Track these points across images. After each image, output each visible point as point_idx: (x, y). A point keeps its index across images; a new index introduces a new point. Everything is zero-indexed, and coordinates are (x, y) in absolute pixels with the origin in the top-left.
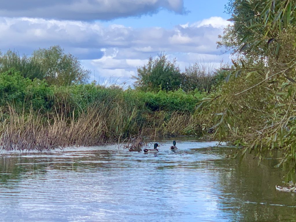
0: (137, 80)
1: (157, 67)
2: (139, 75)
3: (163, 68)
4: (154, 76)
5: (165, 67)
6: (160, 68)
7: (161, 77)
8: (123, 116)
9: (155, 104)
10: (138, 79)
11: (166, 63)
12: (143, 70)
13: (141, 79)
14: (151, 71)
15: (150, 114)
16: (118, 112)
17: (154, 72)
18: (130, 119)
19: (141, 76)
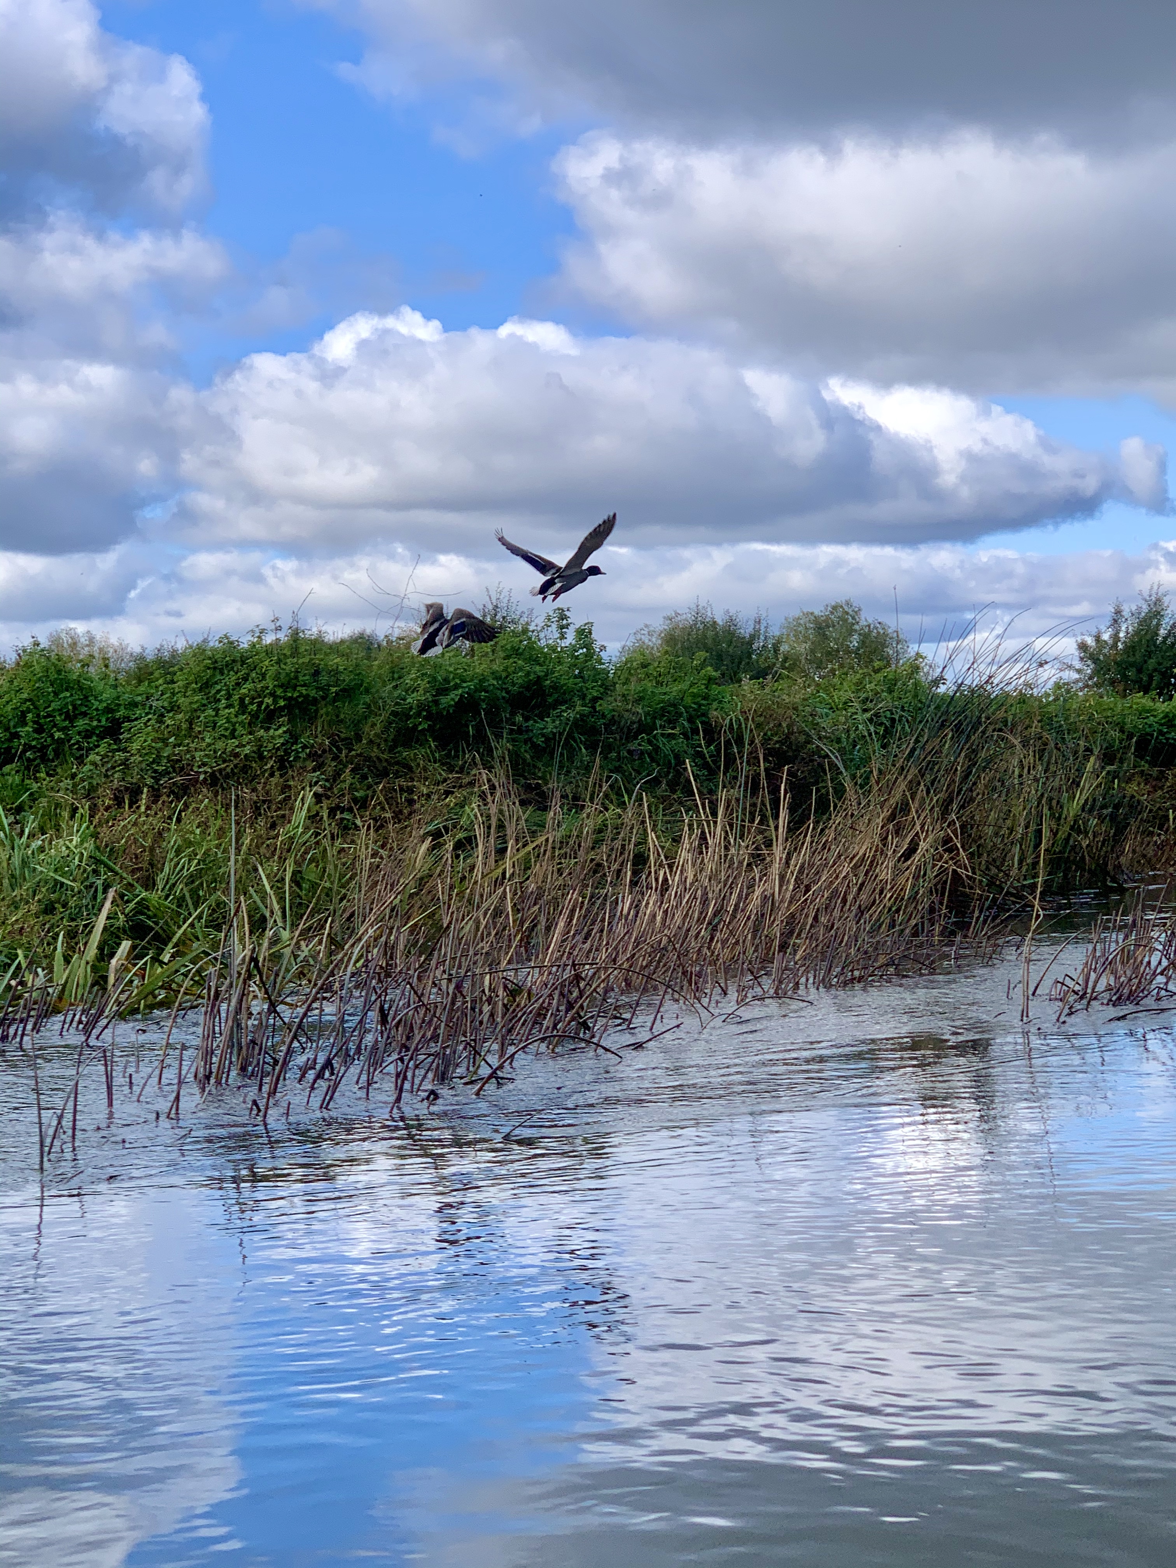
0: (1077, 676)
1: (1137, 633)
2: (1081, 659)
3: (1157, 635)
4: (1131, 659)
5: (1162, 632)
6: (1148, 637)
7: (1152, 663)
8: (1042, 795)
9: (1167, 739)
10: (1079, 671)
11: (1167, 620)
12: (1094, 644)
13: (1089, 671)
14: (1120, 646)
15: (1147, 778)
16: (1020, 776)
17: (1130, 648)
18: (1073, 808)
19: (1089, 662)
